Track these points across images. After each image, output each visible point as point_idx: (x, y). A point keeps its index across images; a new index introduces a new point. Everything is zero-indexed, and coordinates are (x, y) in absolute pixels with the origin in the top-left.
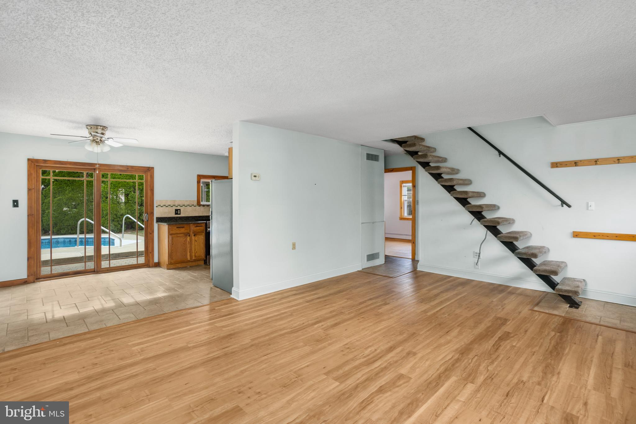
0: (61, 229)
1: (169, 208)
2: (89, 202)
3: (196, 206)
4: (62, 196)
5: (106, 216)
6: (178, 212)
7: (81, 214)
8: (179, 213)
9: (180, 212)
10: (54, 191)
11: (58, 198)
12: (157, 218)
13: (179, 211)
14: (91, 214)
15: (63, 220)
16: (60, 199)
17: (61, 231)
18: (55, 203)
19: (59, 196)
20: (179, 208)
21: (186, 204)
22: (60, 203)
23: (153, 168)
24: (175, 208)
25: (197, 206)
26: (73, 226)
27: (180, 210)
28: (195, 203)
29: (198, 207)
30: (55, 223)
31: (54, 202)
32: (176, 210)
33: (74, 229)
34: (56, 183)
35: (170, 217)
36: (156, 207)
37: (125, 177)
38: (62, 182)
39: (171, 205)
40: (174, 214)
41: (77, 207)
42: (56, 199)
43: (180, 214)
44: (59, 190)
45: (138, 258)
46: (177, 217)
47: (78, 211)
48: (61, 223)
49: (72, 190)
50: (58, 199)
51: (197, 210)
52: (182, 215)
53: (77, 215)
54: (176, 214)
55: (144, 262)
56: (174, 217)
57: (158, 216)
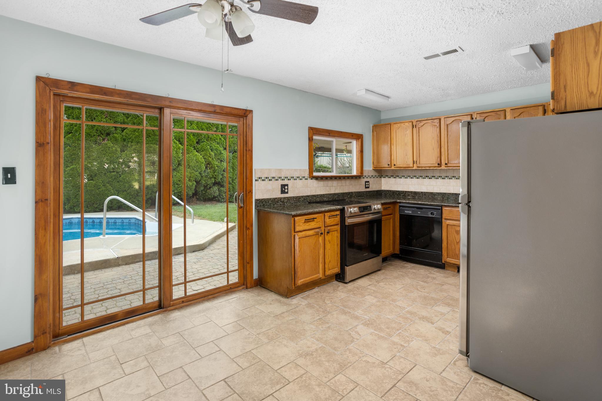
0: (74, 206)
1: (273, 181)
2: (108, 172)
3: (307, 179)
4: (75, 165)
5: (128, 189)
6: (285, 189)
7: (99, 187)
8: (286, 191)
9: (288, 189)
10: (66, 159)
11: (71, 167)
12: (257, 200)
13: (286, 187)
14: (110, 187)
15: (78, 195)
16: (73, 168)
17: (74, 209)
18: (68, 173)
19: (72, 165)
20: (286, 182)
21: (295, 175)
22: (73, 174)
23: (251, 111)
24: (280, 182)
25: (309, 179)
26: (89, 202)
27: (287, 185)
28: (307, 174)
29: (310, 181)
30: (67, 198)
31: (66, 173)
32: (283, 186)
33: (90, 206)
34: (69, 149)
35: (275, 199)
36: (256, 180)
37: (150, 141)
38: (76, 147)
39: (276, 178)
40: (280, 192)
41: (94, 178)
42: (69, 168)
43: (287, 193)
44: (72, 156)
45: (230, 274)
46: (285, 198)
47: (95, 184)
48: (75, 198)
49: (88, 157)
50: (72, 169)
51: (309, 185)
52: (290, 194)
53: (93, 189)
54: (283, 192)
55: (237, 280)
56: (281, 199)
57: (257, 198)
